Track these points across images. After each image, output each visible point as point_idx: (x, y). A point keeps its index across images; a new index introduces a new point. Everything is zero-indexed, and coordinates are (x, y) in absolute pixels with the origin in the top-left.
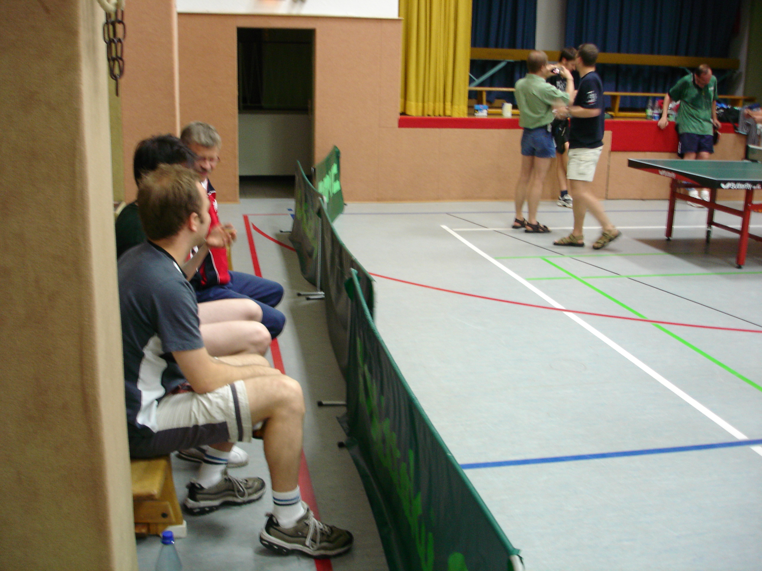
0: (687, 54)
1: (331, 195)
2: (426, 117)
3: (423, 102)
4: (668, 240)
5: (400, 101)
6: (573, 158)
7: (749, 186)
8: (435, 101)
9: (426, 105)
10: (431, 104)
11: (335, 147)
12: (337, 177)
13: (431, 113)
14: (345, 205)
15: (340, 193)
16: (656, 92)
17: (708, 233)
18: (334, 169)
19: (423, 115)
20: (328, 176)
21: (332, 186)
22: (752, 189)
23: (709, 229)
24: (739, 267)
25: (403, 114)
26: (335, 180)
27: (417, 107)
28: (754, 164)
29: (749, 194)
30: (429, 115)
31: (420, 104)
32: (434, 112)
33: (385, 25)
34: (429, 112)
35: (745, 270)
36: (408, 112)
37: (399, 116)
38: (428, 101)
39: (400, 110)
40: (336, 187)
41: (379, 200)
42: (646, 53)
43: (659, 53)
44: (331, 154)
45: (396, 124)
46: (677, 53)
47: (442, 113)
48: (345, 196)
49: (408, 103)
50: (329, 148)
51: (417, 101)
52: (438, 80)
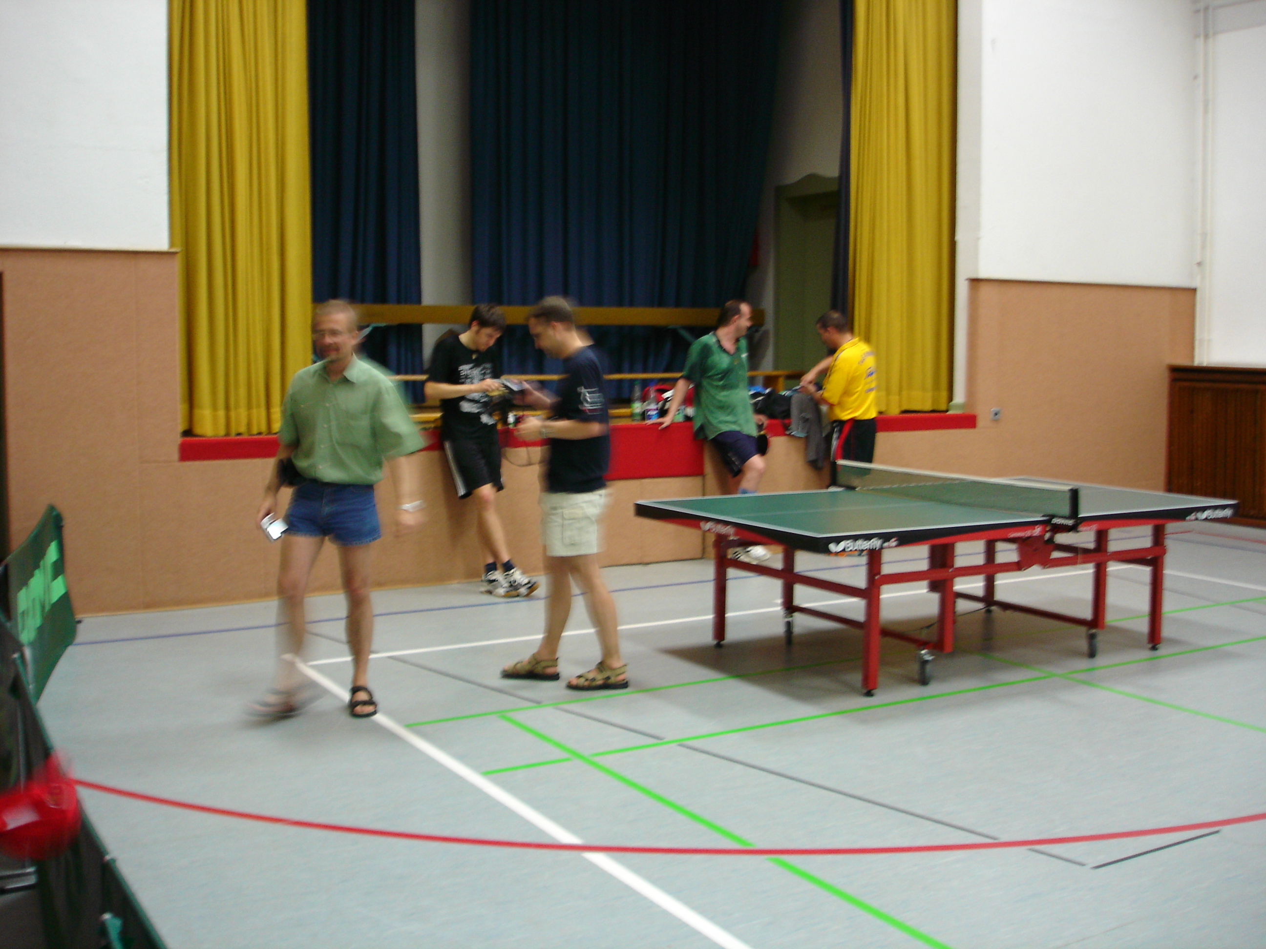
0: (677, 304)
1: (47, 608)
2: (233, 436)
3: (227, 408)
4: (719, 646)
5: (180, 408)
6: (554, 514)
7: (876, 543)
8: (249, 407)
9: (233, 414)
10: (243, 412)
11: (52, 508)
12: (59, 568)
13: (243, 429)
14: (79, 622)
15: (66, 599)
16: (631, 371)
17: (789, 625)
18: (52, 553)
19: (228, 434)
20: (37, 573)
21: (48, 590)
22: (882, 548)
23: (790, 619)
24: (869, 694)
25: (188, 433)
26: (55, 577)
27: (215, 418)
28: (851, 493)
29: (874, 558)
30: (239, 434)
31: (221, 413)
32: (249, 425)
33: (144, 264)
34: (240, 426)
35: (880, 698)
36: (198, 430)
37: (179, 440)
38: (237, 407)
39: (181, 427)
40: (58, 588)
41: (149, 605)
42: (610, 304)
43: (631, 304)
44: (43, 526)
45: (176, 455)
46: (661, 304)
47: (264, 428)
48: (77, 602)
49: (197, 412)
50: (39, 511)
51: (215, 408)
52: (253, 367)
